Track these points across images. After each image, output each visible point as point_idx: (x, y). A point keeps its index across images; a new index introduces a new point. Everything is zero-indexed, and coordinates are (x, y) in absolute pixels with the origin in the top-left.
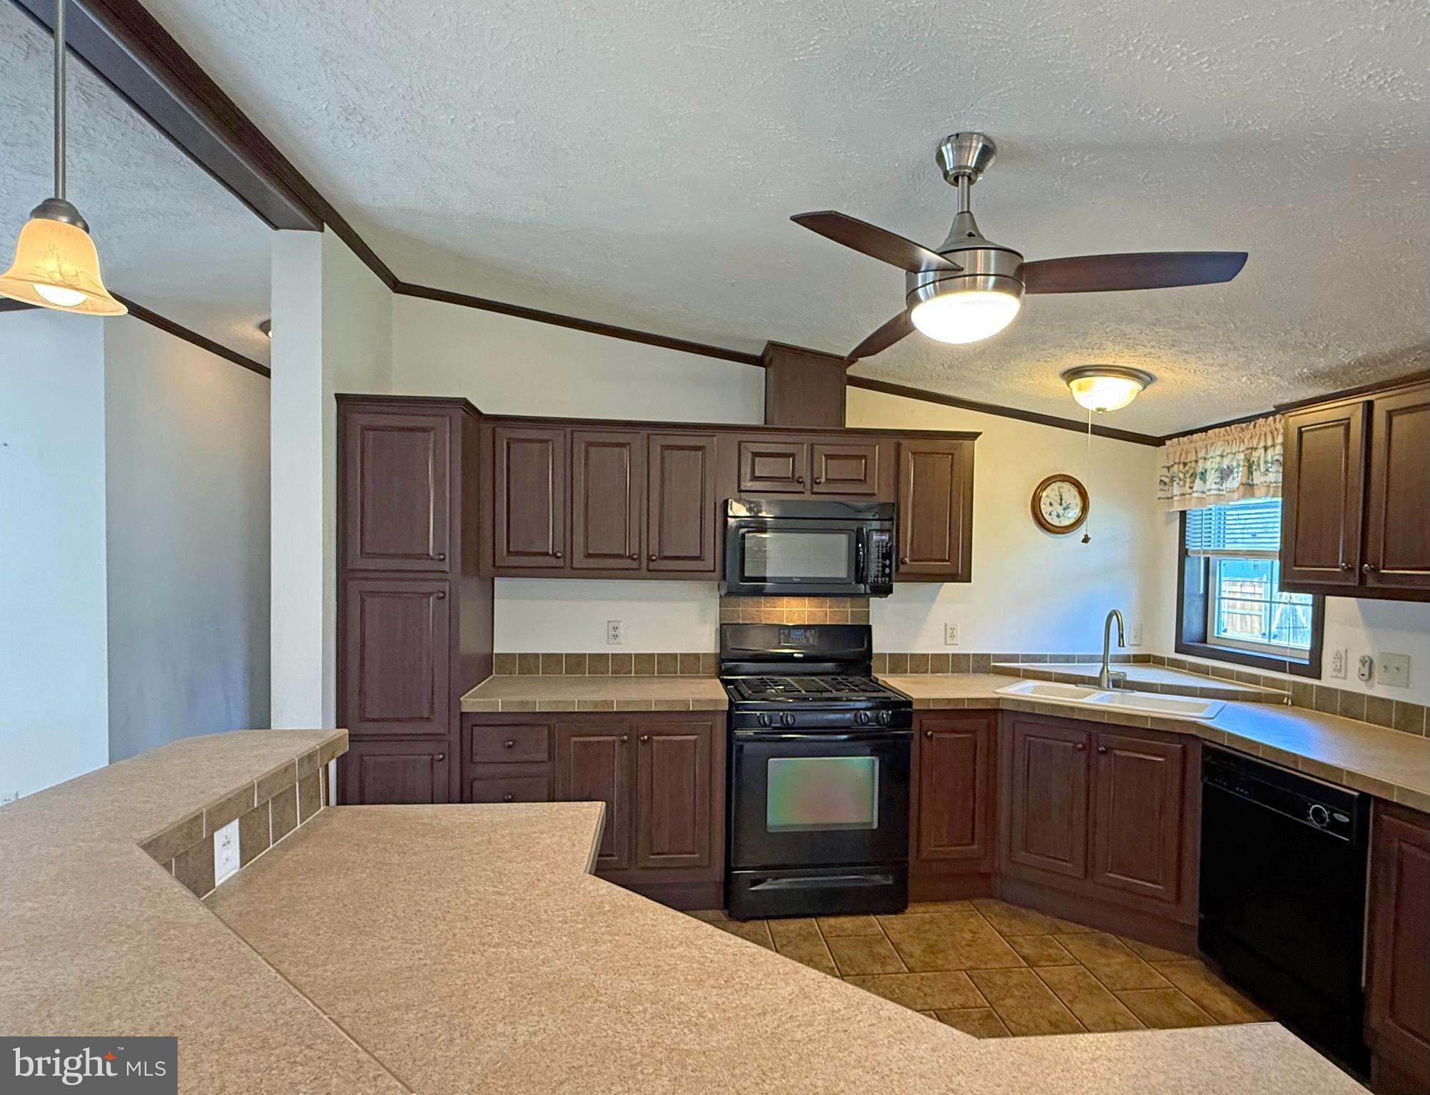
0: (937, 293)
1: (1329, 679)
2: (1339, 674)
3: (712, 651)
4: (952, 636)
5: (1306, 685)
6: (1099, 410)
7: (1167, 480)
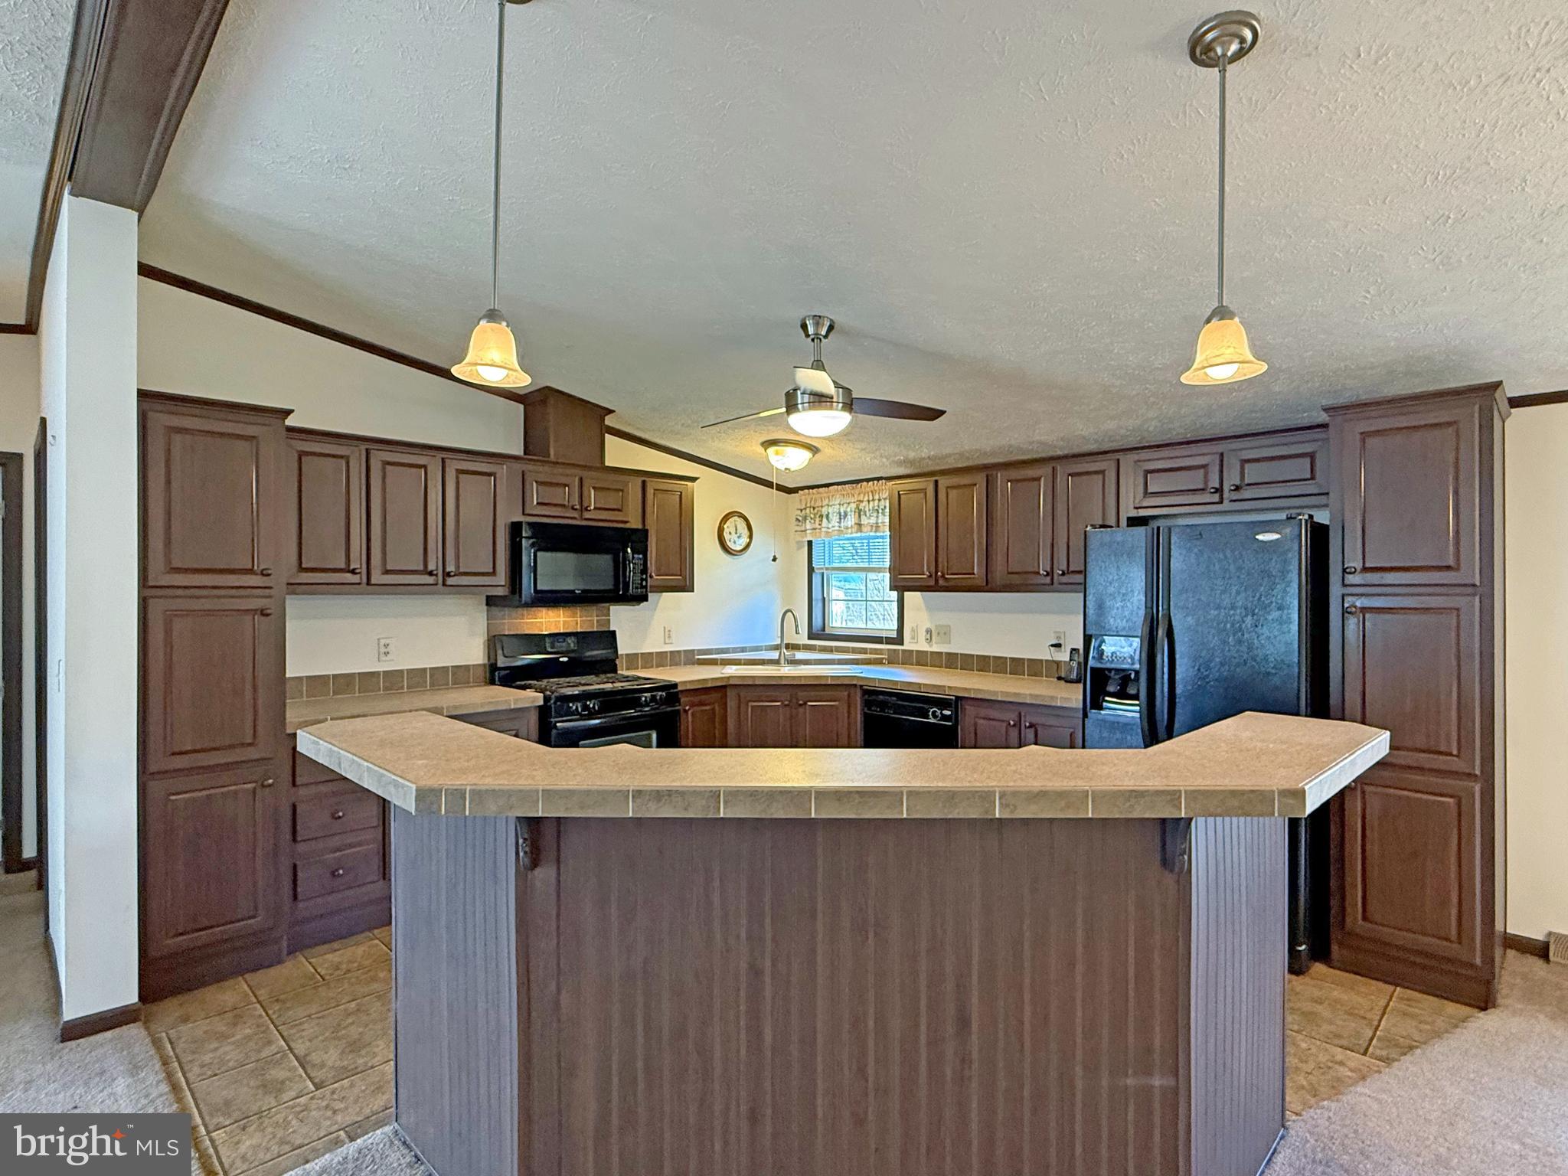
0: (810, 408)
1: (908, 645)
2: (914, 641)
3: (481, 662)
4: (669, 637)
5: (895, 650)
6: (786, 469)
7: (800, 518)
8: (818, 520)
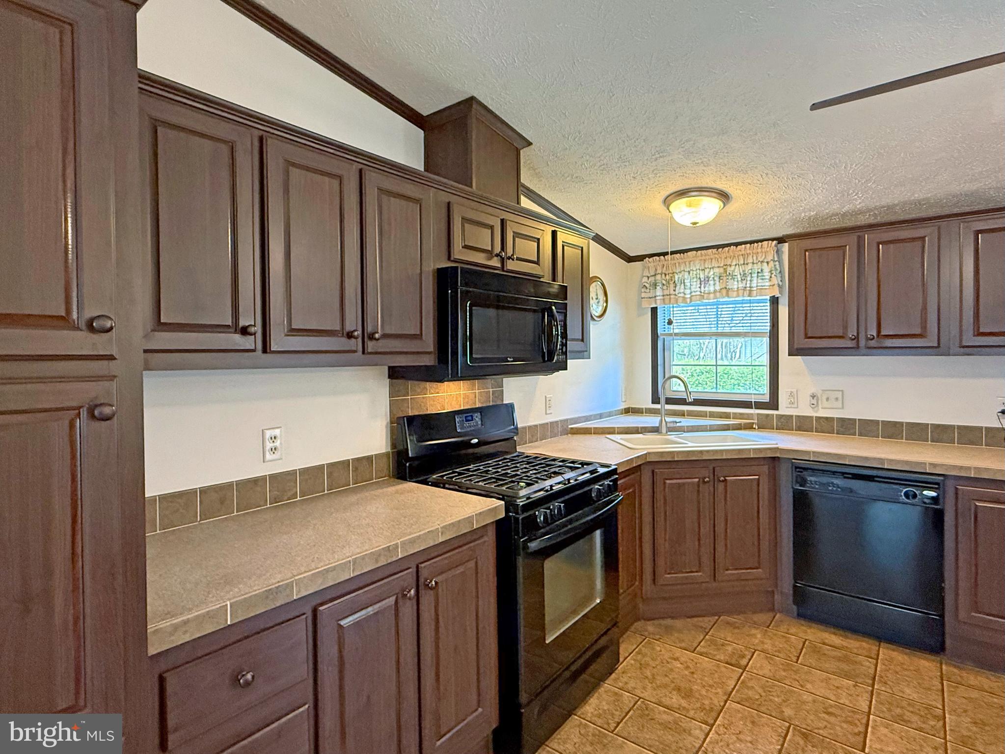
1: (784, 409)
2: (793, 406)
3: (384, 451)
4: (550, 407)
5: (768, 415)
7: (647, 285)
8: (672, 286)
